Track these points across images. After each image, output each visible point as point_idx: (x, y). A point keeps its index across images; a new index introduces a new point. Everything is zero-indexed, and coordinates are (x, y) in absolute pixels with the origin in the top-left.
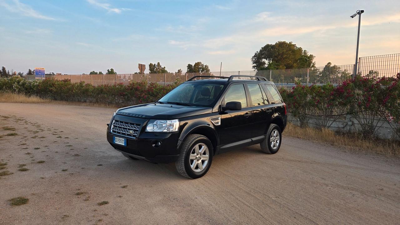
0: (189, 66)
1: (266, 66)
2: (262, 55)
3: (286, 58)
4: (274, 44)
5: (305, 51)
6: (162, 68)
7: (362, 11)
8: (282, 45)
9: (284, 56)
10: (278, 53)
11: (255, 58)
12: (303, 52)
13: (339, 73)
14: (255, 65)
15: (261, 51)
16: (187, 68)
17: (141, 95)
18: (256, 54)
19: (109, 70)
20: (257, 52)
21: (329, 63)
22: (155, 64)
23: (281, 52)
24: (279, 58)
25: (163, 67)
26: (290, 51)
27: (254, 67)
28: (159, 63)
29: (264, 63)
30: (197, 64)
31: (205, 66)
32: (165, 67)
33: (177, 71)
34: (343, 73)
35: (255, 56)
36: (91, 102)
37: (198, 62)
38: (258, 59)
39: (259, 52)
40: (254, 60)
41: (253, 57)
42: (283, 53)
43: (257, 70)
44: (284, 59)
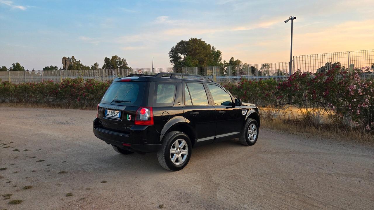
0: (107, 60)
1: (182, 60)
2: (178, 50)
3: (199, 53)
4: (187, 40)
5: (213, 47)
6: (77, 62)
7: (295, 18)
8: (194, 41)
9: (197, 51)
10: (192, 48)
11: (172, 53)
12: (211, 48)
13: (241, 66)
14: (172, 59)
15: (176, 46)
16: (104, 61)
17: (78, 92)
18: (172, 49)
19: (14, 64)
20: (174, 47)
21: (232, 58)
22: (69, 58)
23: (194, 48)
24: (193, 52)
25: (77, 60)
26: (202, 46)
27: (171, 61)
28: (73, 57)
29: (180, 58)
30: (115, 58)
31: (122, 59)
32: (79, 61)
33: (93, 65)
34: (244, 66)
35: (171, 51)
36: (12, 102)
37: (115, 56)
38: (174, 54)
39: (175, 47)
40: (171, 54)
41: (170, 52)
42: (196, 49)
43: (174, 64)
44: (197, 54)
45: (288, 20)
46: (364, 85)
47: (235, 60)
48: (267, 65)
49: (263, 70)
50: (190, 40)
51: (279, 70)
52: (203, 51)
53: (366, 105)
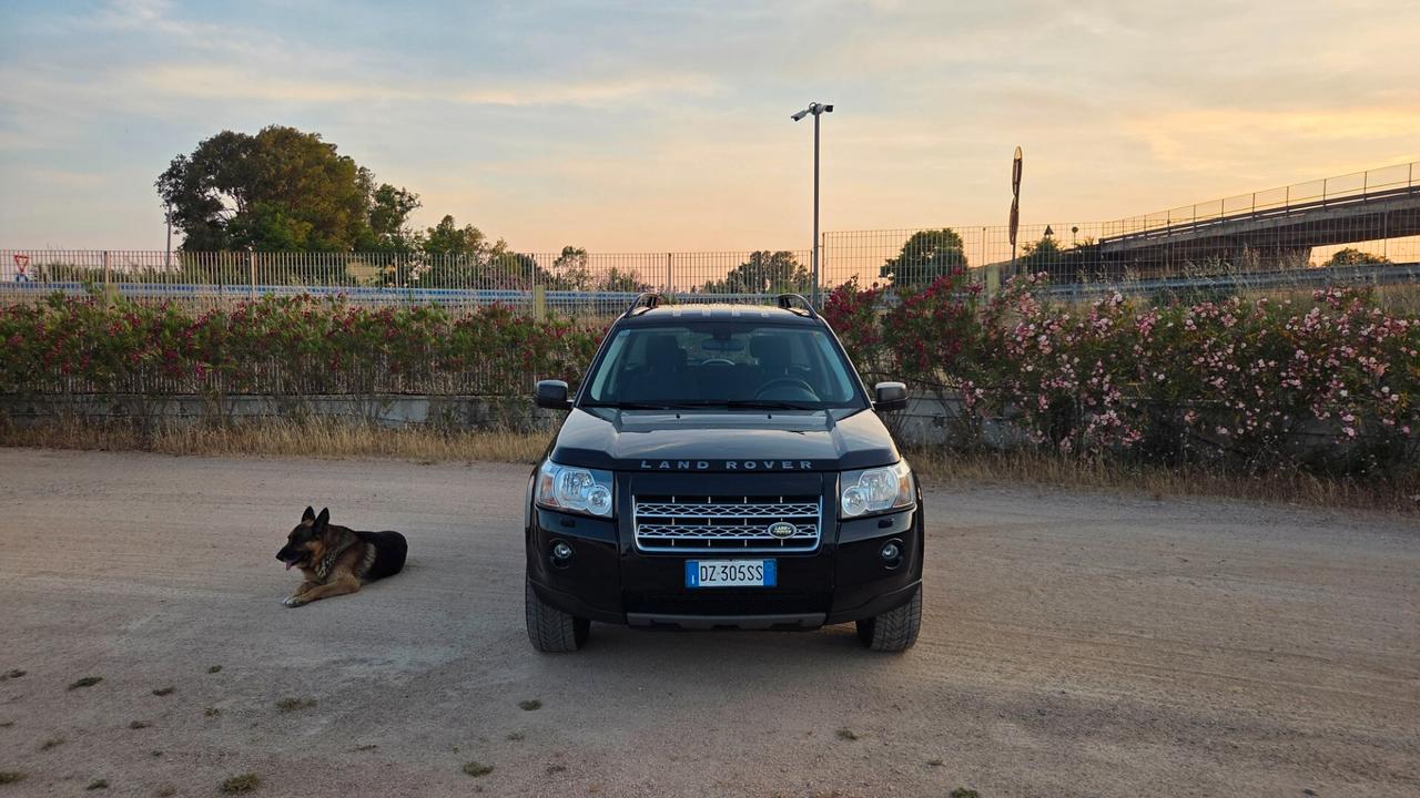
1: (227, 215)
2: (207, 170)
3: (306, 190)
4: (254, 133)
5: (363, 169)
7: (829, 109)
8: (283, 138)
9: (300, 185)
10: (277, 170)
12: (357, 173)
13: (481, 251)
14: (177, 209)
15: (197, 156)
18: (175, 166)
20: (182, 157)
21: (448, 219)
23: (286, 168)
26: (319, 164)
27: (171, 217)
29: (216, 205)
34: (494, 251)
35: (170, 174)
38: (185, 187)
39: (189, 159)
40: (168, 187)
41: (163, 176)
42: (294, 174)
43: (185, 231)
44: (298, 192)
45: (803, 114)
46: (1049, 324)
47: (458, 226)
48: (579, 252)
49: (563, 270)
50: (263, 133)
51: (614, 271)
52: (328, 186)
53: (1066, 383)
